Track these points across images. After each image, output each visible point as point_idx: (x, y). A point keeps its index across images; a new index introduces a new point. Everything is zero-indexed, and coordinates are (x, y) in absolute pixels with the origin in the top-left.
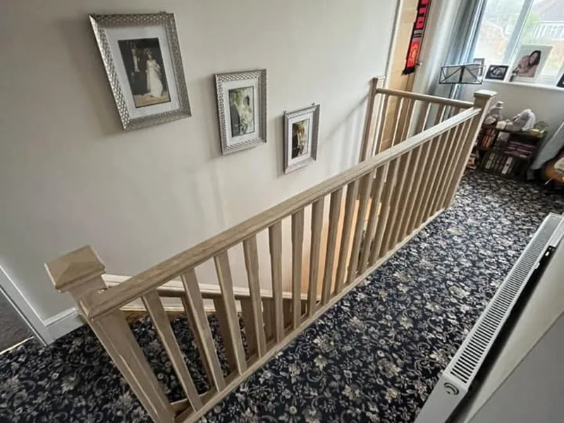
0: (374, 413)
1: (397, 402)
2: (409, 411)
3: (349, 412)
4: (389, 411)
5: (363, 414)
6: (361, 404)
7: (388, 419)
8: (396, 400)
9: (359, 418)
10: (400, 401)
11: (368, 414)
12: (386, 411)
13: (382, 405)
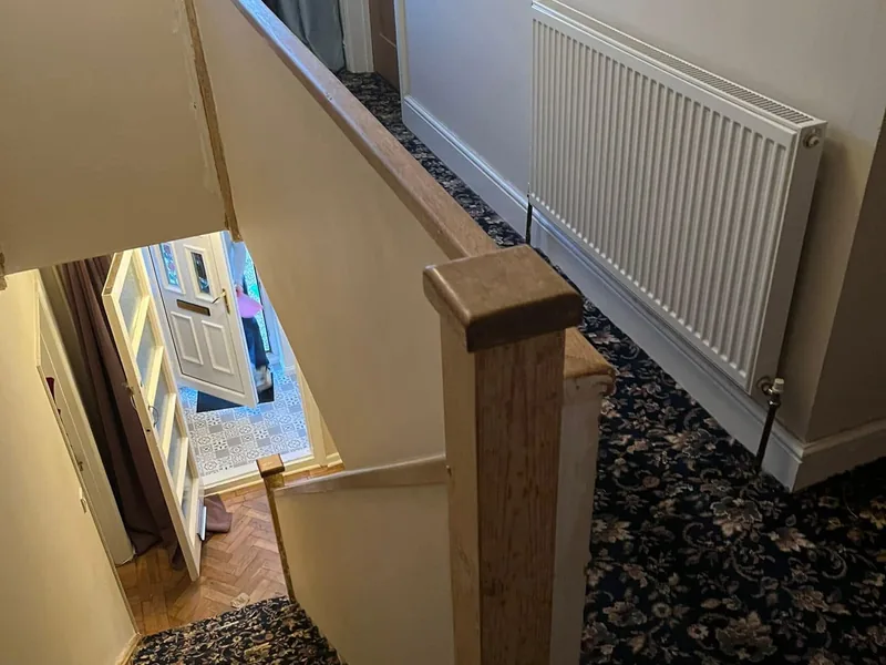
0: (630, 442)
1: (623, 406)
2: (645, 400)
3: (617, 473)
4: (635, 423)
5: (627, 457)
6: (609, 453)
7: (647, 429)
8: (619, 407)
9: (633, 465)
10: (623, 402)
11: (630, 450)
12: (633, 426)
13: (620, 427)
